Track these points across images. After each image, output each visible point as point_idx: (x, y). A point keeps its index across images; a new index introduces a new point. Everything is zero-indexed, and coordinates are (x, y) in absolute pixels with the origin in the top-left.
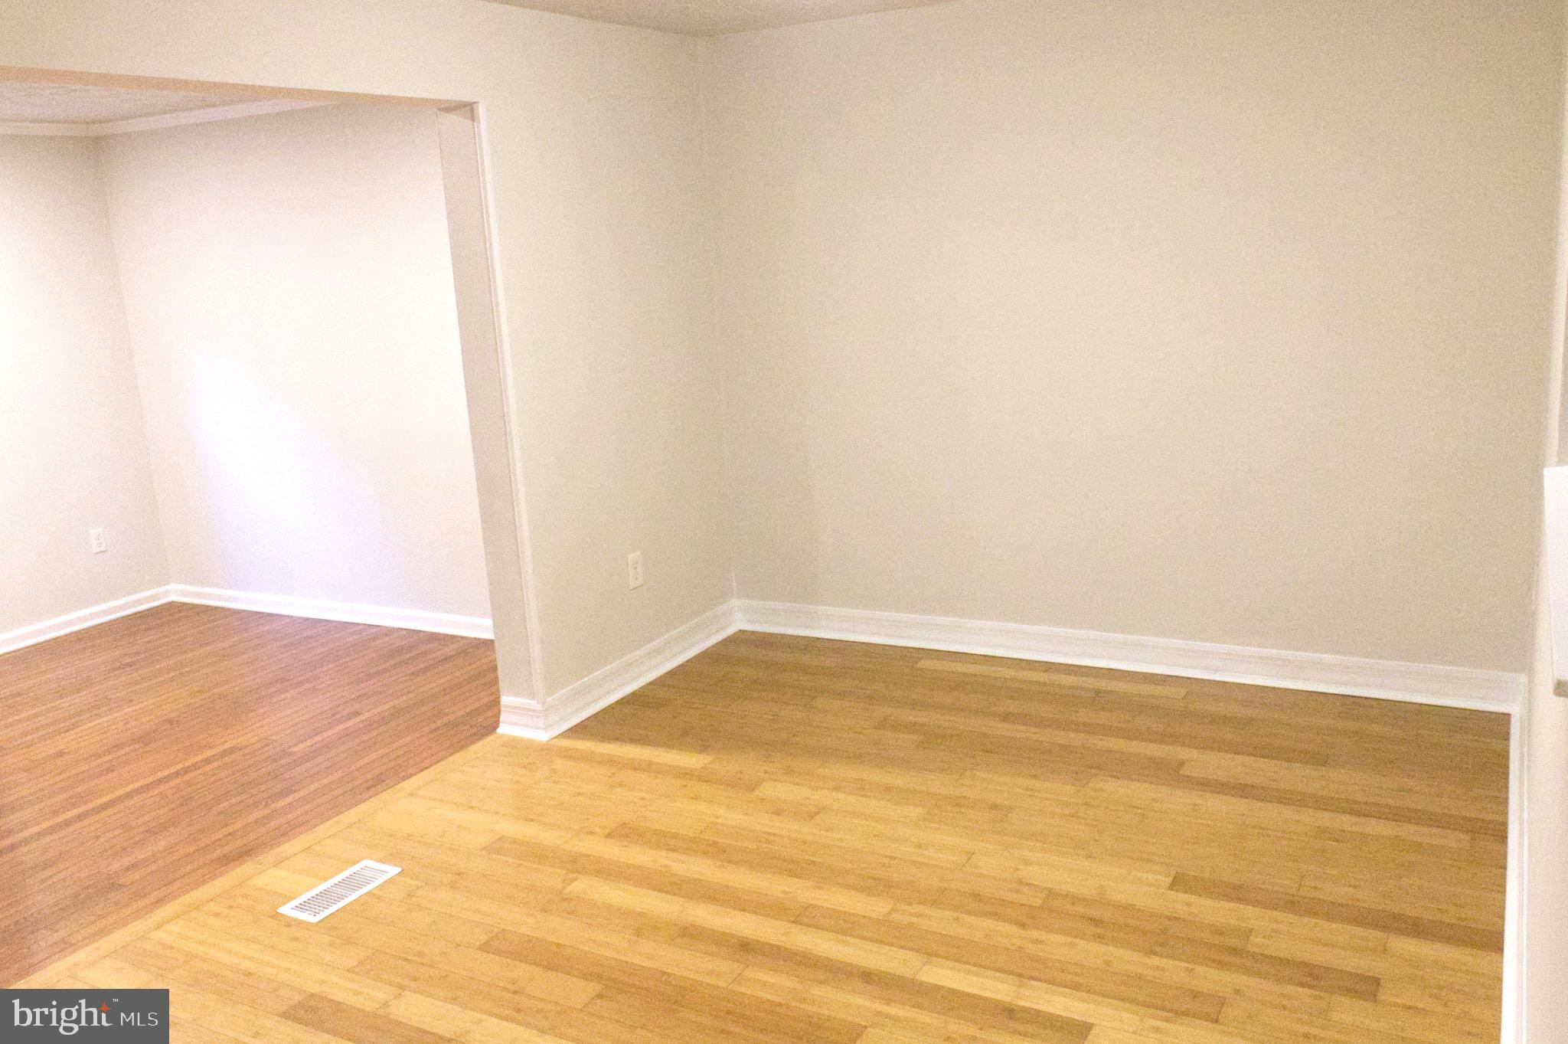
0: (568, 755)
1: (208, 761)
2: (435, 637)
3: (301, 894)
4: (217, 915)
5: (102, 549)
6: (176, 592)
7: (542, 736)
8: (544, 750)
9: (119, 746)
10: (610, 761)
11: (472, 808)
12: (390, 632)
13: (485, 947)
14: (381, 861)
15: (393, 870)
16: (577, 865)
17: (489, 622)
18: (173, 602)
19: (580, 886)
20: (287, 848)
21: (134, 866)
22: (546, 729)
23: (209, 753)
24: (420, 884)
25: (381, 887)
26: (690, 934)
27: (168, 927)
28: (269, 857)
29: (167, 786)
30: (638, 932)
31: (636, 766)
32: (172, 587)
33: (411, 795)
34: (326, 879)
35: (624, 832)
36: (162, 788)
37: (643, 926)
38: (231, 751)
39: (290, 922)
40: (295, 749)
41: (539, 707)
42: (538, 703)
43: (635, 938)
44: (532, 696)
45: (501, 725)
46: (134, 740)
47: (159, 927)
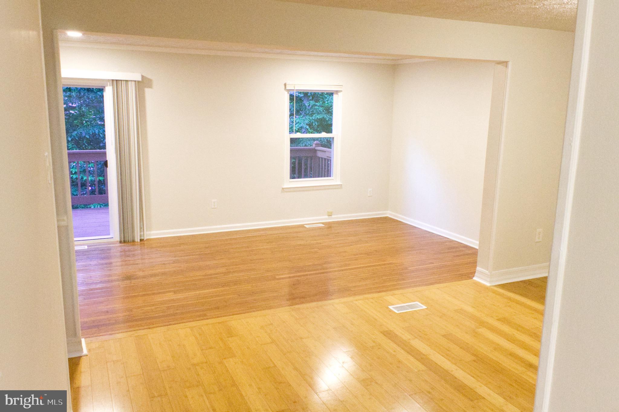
0: (494, 292)
1: (384, 264)
2: (466, 247)
3: (396, 305)
4: (372, 302)
5: (371, 195)
6: (389, 214)
7: (488, 284)
8: (486, 288)
9: (362, 254)
10: (509, 299)
11: (456, 298)
12: (452, 241)
13: (444, 336)
14: (422, 303)
15: (424, 307)
16: (482, 324)
17: (478, 242)
18: (387, 217)
19: (483, 331)
20: (396, 292)
21: (355, 287)
22: (490, 282)
23: (385, 262)
24: (431, 313)
25: (419, 310)
26: (512, 355)
27: (359, 301)
28: (391, 293)
29: (370, 268)
30: (495, 349)
31: (518, 303)
32: (388, 212)
33: (438, 289)
34: (405, 303)
35: (504, 320)
36: (369, 268)
37: (498, 348)
38: (391, 264)
39: (391, 311)
40: (410, 268)
41: (489, 274)
42: (489, 272)
43: (494, 350)
44: (487, 270)
45: (475, 277)
46: (365, 254)
47: (356, 300)
